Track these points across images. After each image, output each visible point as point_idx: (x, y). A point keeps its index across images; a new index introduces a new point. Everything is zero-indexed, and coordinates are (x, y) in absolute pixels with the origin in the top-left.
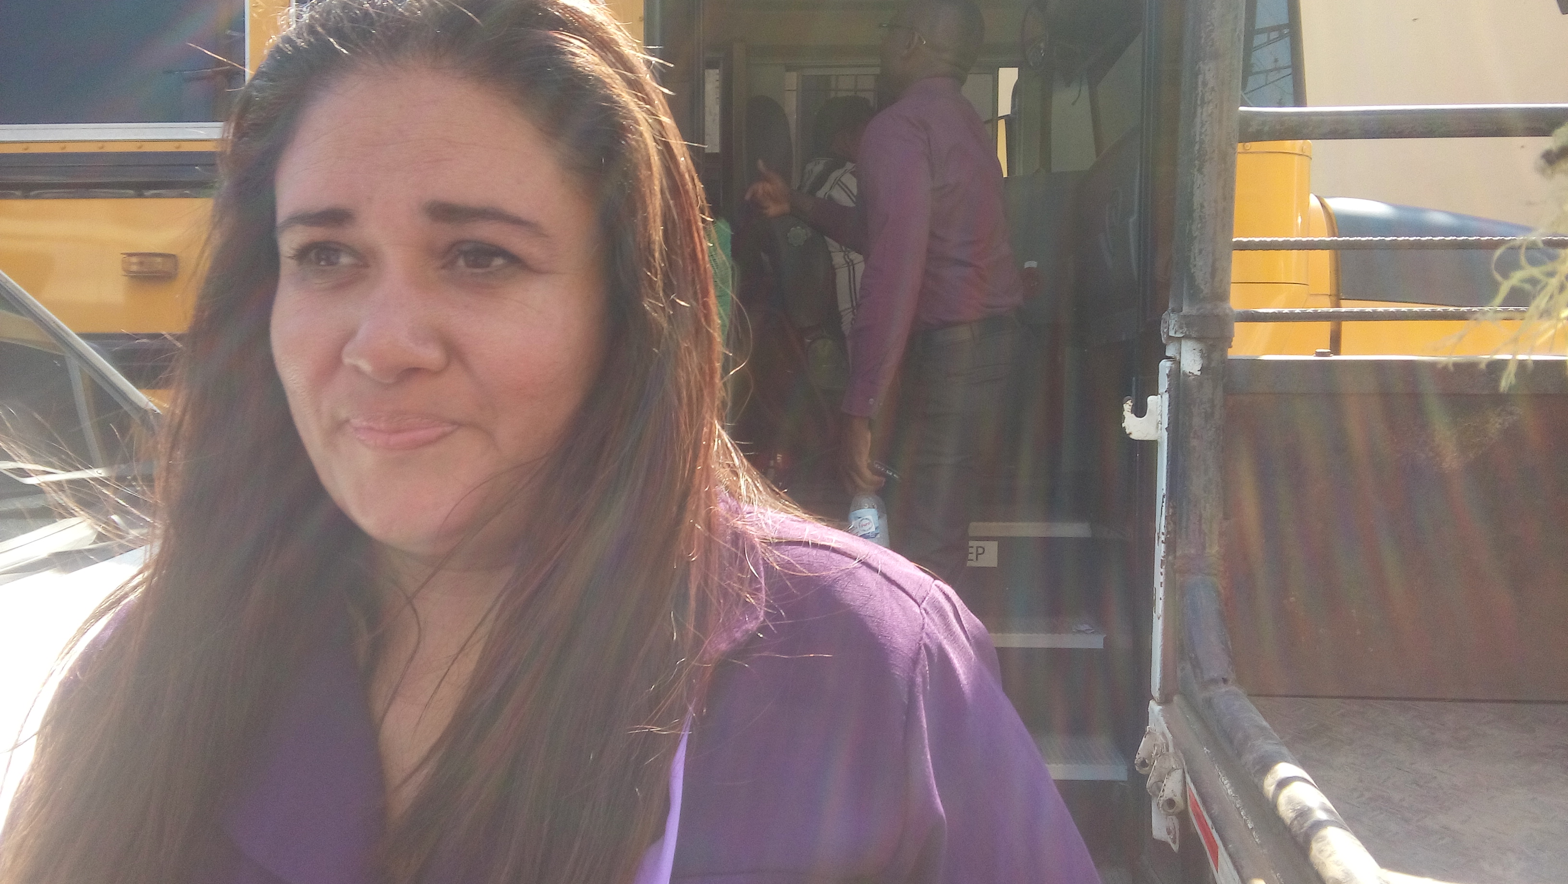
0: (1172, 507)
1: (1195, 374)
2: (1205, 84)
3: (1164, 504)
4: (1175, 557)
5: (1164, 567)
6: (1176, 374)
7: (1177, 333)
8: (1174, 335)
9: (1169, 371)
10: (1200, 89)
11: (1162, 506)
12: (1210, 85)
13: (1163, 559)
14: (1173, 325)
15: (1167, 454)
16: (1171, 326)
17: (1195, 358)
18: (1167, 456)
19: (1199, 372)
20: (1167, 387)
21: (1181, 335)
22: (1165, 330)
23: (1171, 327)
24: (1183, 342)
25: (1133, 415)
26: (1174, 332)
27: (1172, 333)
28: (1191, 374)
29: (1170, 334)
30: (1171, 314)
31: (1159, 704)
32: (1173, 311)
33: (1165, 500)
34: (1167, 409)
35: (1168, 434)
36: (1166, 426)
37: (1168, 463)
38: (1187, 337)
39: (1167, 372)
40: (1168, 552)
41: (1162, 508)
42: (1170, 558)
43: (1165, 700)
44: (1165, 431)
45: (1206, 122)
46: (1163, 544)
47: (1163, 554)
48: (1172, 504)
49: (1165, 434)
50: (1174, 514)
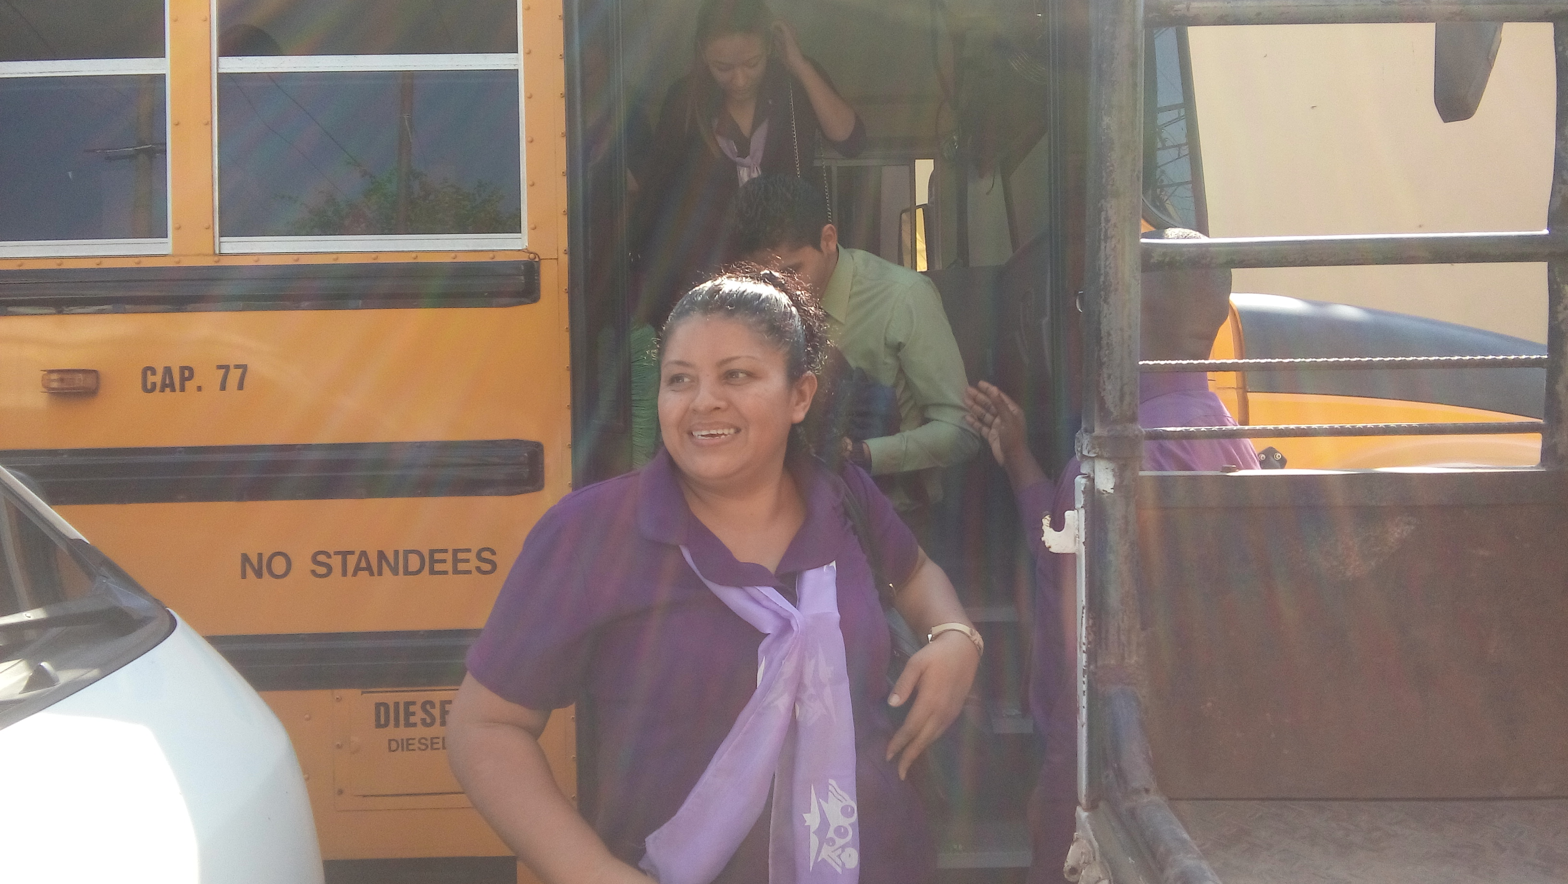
0: (1092, 618)
1: (1108, 492)
2: (1107, 220)
3: (1084, 615)
4: (1096, 667)
5: (1086, 676)
6: (1091, 491)
7: (1090, 453)
8: (1087, 454)
9: (1085, 488)
10: (1103, 225)
11: (1083, 617)
12: (1113, 222)
13: (1084, 668)
14: (1086, 445)
15: (1086, 567)
16: (1084, 444)
17: (1108, 477)
18: (1086, 569)
19: (1113, 490)
20: (1082, 503)
21: (1094, 455)
22: (1079, 449)
23: (1084, 446)
24: (1096, 462)
25: (1051, 529)
26: (1087, 452)
27: (1085, 453)
28: (1104, 492)
29: (1083, 453)
30: (1084, 435)
31: (1086, 810)
32: (1086, 431)
33: (1084, 611)
34: (1084, 524)
35: (1086, 548)
36: (1084, 540)
37: (1086, 576)
38: (1100, 457)
39: (1082, 489)
40: (1089, 661)
41: (1082, 620)
42: (1092, 667)
43: (1092, 807)
44: (1083, 545)
45: (1110, 255)
46: (1084, 654)
47: (1084, 664)
48: (1092, 615)
49: (1083, 548)
50: (1094, 624)
